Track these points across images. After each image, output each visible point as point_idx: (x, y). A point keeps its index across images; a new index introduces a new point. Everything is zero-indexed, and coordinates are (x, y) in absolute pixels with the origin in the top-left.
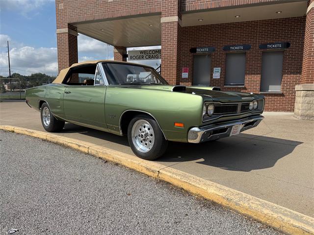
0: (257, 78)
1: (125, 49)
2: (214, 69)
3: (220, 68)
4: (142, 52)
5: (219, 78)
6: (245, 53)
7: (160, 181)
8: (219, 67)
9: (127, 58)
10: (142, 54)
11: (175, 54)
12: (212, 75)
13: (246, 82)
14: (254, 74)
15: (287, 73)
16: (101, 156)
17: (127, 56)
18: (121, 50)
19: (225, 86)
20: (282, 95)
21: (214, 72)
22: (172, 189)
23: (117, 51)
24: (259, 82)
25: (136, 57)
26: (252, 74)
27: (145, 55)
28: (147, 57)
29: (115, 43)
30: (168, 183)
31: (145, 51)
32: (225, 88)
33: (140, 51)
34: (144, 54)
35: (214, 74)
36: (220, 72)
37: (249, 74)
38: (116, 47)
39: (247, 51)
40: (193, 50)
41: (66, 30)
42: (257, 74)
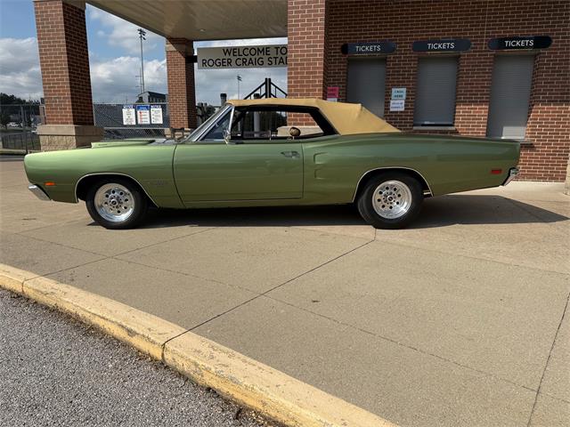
0: (482, 111)
1: (189, 43)
2: (393, 90)
3: (404, 90)
4: (227, 51)
5: (403, 109)
6: (457, 58)
8: (403, 86)
9: (196, 64)
10: (227, 56)
11: (320, 55)
12: (387, 104)
13: (459, 119)
14: (475, 103)
15: (543, 103)
16: (214, 384)
17: (195, 59)
18: (182, 45)
19: (415, 128)
20: (530, 146)
21: (393, 97)
23: (174, 49)
24: (484, 119)
25: (214, 63)
26: (471, 102)
27: (234, 59)
28: (240, 62)
29: (168, 30)
31: (234, 49)
32: (416, 131)
33: (223, 49)
34: (231, 56)
35: (392, 102)
36: (404, 97)
37: (464, 103)
38: (171, 40)
39: (461, 53)
42: (482, 102)
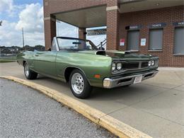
1: (85, 29)
2: (142, 39)
5: (145, 45)
6: (162, 29)
7: (101, 127)
8: (145, 38)
12: (140, 43)
14: (169, 42)
17: (86, 33)
22: (109, 136)
24: (172, 48)
28: (98, 33)
30: (106, 130)
36: (145, 41)
37: (165, 42)
39: (164, 27)
40: (127, 28)
41: (49, 18)
